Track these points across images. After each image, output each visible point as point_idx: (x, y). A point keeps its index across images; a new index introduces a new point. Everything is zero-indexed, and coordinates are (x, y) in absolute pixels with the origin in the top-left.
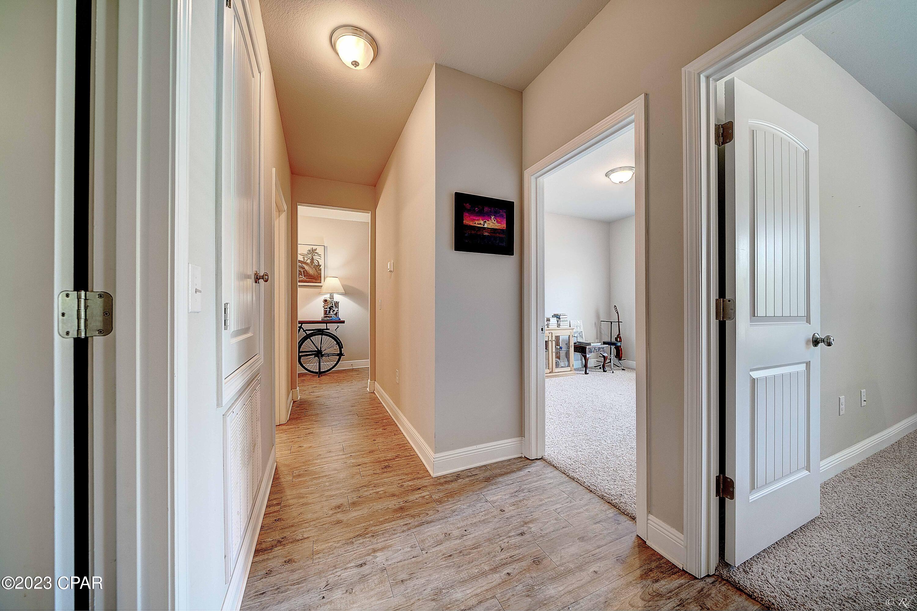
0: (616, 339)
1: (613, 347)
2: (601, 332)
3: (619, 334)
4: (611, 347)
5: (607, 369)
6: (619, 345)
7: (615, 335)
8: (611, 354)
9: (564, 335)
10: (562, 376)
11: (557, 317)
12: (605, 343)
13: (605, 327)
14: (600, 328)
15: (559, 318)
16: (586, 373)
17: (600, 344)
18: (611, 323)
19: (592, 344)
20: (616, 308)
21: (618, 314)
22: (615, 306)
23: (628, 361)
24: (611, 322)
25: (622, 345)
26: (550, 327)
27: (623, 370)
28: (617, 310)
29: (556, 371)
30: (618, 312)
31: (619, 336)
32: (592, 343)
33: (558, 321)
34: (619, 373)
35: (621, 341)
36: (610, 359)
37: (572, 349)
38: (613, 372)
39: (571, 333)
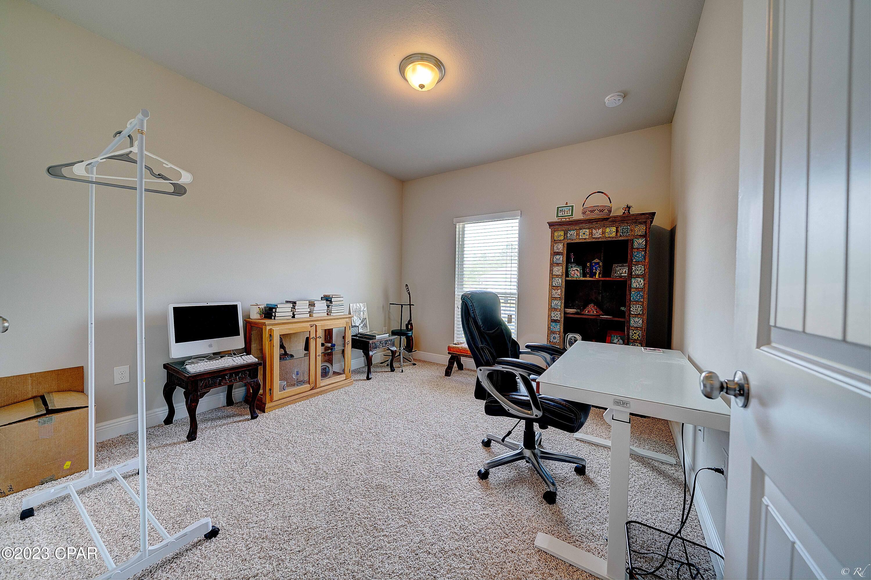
0: (407, 326)
1: (403, 338)
2: (389, 318)
3: (410, 320)
4: (400, 337)
5: (395, 365)
6: (410, 335)
7: (405, 322)
8: (400, 347)
9: (336, 326)
10: (332, 389)
11: (328, 299)
12: (394, 333)
13: (395, 310)
14: (389, 312)
15: (331, 302)
16: (368, 378)
17: (388, 335)
18: (402, 307)
19: (378, 337)
20: (408, 288)
21: (410, 295)
22: (407, 285)
23: (419, 352)
24: (402, 305)
25: (413, 334)
26: (314, 315)
27: (414, 364)
28: (409, 290)
29: (322, 385)
30: (409, 292)
31: (410, 323)
32: (379, 335)
33: (328, 306)
34: (409, 370)
35: (411, 329)
36: (400, 353)
37: (349, 347)
38: (402, 370)
39: (347, 323)
